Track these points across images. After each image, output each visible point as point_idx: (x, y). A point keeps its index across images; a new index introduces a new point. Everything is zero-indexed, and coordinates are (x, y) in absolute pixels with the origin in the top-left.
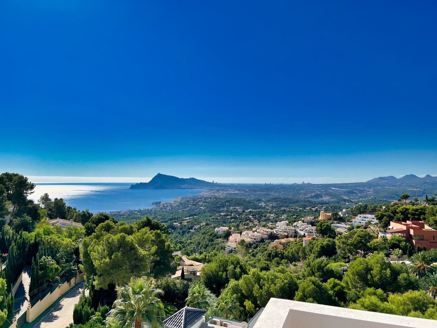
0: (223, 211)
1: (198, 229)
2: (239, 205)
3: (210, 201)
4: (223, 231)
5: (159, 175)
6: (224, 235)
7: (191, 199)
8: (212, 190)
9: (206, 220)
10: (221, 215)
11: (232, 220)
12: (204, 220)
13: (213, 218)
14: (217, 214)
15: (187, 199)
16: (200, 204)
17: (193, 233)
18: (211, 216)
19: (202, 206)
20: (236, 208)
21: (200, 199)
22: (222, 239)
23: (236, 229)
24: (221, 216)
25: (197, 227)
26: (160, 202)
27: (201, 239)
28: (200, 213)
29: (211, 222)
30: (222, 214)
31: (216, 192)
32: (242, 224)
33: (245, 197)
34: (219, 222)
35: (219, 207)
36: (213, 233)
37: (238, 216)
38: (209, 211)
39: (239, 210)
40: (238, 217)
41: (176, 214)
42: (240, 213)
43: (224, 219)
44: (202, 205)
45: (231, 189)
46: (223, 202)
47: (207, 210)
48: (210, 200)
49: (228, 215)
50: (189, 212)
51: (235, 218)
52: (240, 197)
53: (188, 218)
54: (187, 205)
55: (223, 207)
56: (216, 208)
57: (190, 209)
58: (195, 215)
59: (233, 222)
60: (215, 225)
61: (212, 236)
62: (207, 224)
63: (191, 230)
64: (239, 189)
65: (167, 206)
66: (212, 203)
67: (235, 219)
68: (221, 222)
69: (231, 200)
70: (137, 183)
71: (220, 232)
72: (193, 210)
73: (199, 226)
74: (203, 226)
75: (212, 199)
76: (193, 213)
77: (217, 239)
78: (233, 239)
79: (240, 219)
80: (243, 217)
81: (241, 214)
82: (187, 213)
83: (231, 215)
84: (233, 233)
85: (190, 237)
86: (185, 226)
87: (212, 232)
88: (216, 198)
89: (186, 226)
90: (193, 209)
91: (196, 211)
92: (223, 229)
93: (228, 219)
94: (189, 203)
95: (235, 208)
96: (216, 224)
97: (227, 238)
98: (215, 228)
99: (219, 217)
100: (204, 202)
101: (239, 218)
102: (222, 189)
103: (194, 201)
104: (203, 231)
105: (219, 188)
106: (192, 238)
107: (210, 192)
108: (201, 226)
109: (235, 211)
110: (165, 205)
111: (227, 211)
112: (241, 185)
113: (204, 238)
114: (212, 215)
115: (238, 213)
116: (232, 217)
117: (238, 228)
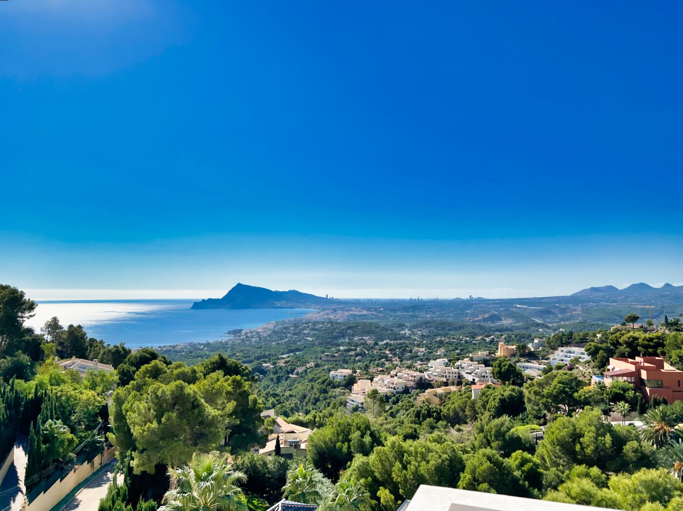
0: (342, 344)
1: (302, 373)
2: (368, 333)
3: (322, 327)
4: (343, 376)
5: (239, 286)
6: (344, 382)
7: (291, 324)
8: (325, 309)
9: (316, 358)
10: (340, 350)
11: (357, 358)
12: (311, 358)
13: (327, 355)
14: (333, 348)
15: (284, 324)
16: (306, 332)
17: (295, 380)
18: (323, 352)
19: (308, 335)
20: (364, 338)
21: (306, 324)
22: (341, 389)
23: (365, 372)
24: (339, 351)
25: (300, 370)
26: (241, 330)
27: (308, 389)
28: (305, 347)
29: (324, 361)
30: (342, 348)
31: (332, 313)
32: (373, 364)
33: (378, 320)
34: (336, 361)
35: (336, 338)
36: (326, 380)
37: (368, 350)
38: (320, 344)
39: (369, 342)
40: (367, 352)
41: (266, 349)
42: (371, 346)
43: (345, 357)
44: (309, 333)
45: (356, 307)
46: (343, 330)
47: (316, 343)
48: (321, 325)
49: (350, 350)
50: (288, 346)
51: (362, 354)
52: (370, 321)
53: (287, 355)
54: (285, 334)
55: (343, 336)
56: (331, 338)
57: (289, 340)
58: (298, 350)
59: (359, 361)
60: (330, 366)
61: (325, 384)
62: (317, 366)
63: (291, 375)
64: (368, 308)
65: (252, 337)
66: (325, 330)
67: (363, 357)
68: (340, 361)
69: (356, 325)
70: (203, 300)
71: (338, 377)
72: (295, 342)
73: (304, 368)
74: (311, 368)
75: (325, 324)
76: (294, 347)
77: (333, 390)
78: (359, 389)
79: (370, 356)
80: (375, 352)
81: (372, 348)
82: (284, 346)
83: (356, 350)
84: (359, 379)
85: (290, 386)
86: (281, 368)
87: (326, 378)
88: (331, 322)
89: (283, 368)
90: (294, 340)
91: (299, 343)
92: (342, 373)
93: (352, 356)
94: (288, 331)
95: (362, 339)
96: (331, 364)
97: (349, 387)
98: (329, 371)
99: (336, 353)
100: (313, 329)
101: (368, 354)
102: (341, 308)
103: (297, 327)
104: (310, 376)
105: (336, 307)
106: (293, 388)
107: (321, 313)
108: (307, 368)
109: (362, 344)
110: (249, 335)
111: (349, 343)
112: (372, 301)
113: (312, 388)
114: (326, 349)
115: (366, 347)
116: (357, 353)
117: (367, 371)
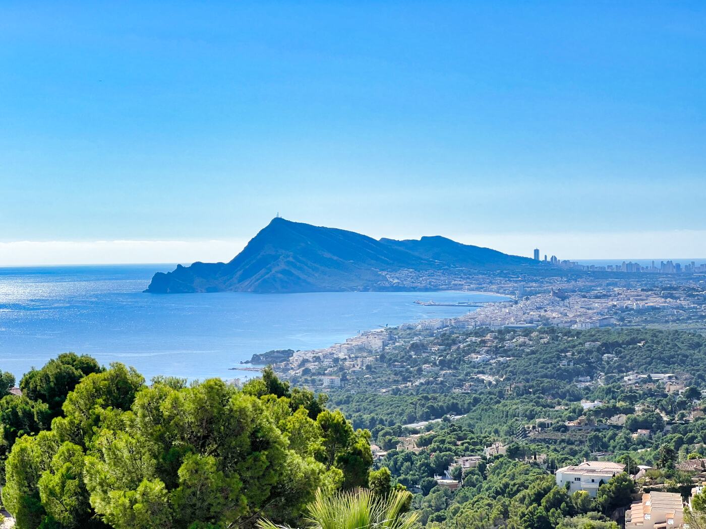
0: (588, 393)
1: (472, 473)
2: (667, 362)
3: (524, 344)
4: (598, 480)
5: (278, 224)
6: (601, 500)
7: (432, 336)
8: (531, 293)
9: (510, 433)
10: (581, 412)
11: (635, 436)
12: (496, 432)
13: (542, 425)
14: (559, 404)
15: (411, 336)
16: (476, 358)
17: (450, 494)
18: (531, 417)
19: (483, 367)
20: (655, 376)
21: (477, 334)
22: (593, 518)
23: (663, 471)
24: (580, 415)
25: (467, 463)
26: (289, 353)
27: (492, 516)
28: (476, 401)
29: (534, 441)
30: (586, 405)
31: (552, 303)
32: (687, 451)
33: (699, 325)
34: (570, 442)
35: (569, 376)
36: (548, 490)
37: (668, 413)
38: (521, 393)
39: (670, 389)
40: (666, 418)
41: (364, 405)
42: (678, 399)
43: (598, 430)
44: (486, 363)
45: (628, 287)
46: (589, 352)
47: (509, 389)
48: (522, 339)
49: (612, 411)
50: (426, 398)
51: (652, 424)
52: (672, 327)
53: (422, 425)
54: (415, 363)
55: (590, 372)
56: (552, 377)
57: (428, 383)
58: (455, 409)
59: (643, 443)
60: (553, 455)
61: (543, 501)
62: (515, 453)
63: (438, 478)
64: (665, 289)
65: (321, 372)
66: (533, 352)
67: (654, 431)
68: (581, 442)
69: (628, 338)
70: (179, 266)
71: (583, 484)
72: (444, 388)
73: (476, 459)
74: (497, 458)
75: (534, 334)
76: (442, 401)
77: (567, 519)
78: (648, 517)
79: (675, 430)
80: (691, 418)
81: (682, 405)
82: (415, 399)
83: (631, 411)
84: (647, 491)
85: (438, 509)
86: (408, 458)
87: (545, 484)
88: (552, 331)
89: (414, 458)
90: (442, 382)
91: (457, 391)
92: (593, 471)
93: (618, 428)
94: (424, 355)
95: (649, 380)
96: (555, 450)
97: (617, 514)
98: (553, 468)
99: (570, 419)
100: (496, 351)
101: (669, 423)
102: (580, 290)
103: (449, 346)
104: (496, 482)
105: (565, 286)
106: (448, 513)
107: (521, 304)
108: (484, 458)
109: (651, 394)
110: (311, 366)
111: (609, 391)
112: (678, 266)
113: (505, 514)
114: (539, 409)
115: (664, 402)
116: (635, 421)
117: (671, 467)
